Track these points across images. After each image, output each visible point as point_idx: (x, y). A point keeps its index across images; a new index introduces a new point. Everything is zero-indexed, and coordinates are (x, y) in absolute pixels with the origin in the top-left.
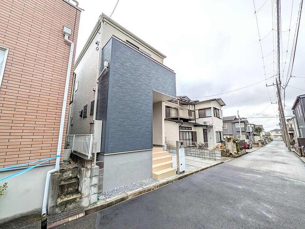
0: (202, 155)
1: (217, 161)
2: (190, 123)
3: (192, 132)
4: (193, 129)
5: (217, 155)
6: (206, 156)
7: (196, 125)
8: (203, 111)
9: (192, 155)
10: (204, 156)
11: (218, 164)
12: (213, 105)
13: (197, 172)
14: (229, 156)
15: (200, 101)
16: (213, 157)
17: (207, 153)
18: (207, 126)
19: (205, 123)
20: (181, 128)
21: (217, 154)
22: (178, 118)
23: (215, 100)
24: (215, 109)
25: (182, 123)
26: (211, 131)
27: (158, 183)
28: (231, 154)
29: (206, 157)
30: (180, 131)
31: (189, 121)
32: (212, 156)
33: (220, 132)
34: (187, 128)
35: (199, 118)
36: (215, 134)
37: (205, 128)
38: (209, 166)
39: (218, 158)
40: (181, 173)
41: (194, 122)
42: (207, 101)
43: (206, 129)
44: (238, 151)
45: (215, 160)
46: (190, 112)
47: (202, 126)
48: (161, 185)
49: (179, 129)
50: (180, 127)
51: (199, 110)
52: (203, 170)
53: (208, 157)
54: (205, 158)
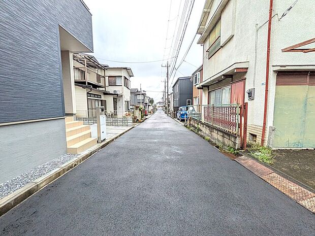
0: (115, 123)
1: (129, 126)
3: (101, 100)
5: (128, 121)
6: (118, 123)
8: (114, 79)
11: (131, 129)
12: (124, 74)
13: (116, 138)
14: (137, 122)
15: (110, 67)
17: (120, 121)
18: (117, 95)
19: (115, 91)
20: (89, 95)
22: (85, 82)
23: (126, 69)
24: (126, 78)
25: (91, 89)
26: (121, 100)
27: (80, 157)
28: (138, 120)
30: (88, 99)
31: (98, 89)
32: (125, 123)
33: (128, 102)
34: (96, 96)
35: (109, 86)
36: (124, 103)
37: (115, 96)
38: (124, 131)
39: (130, 124)
40: (102, 141)
42: (118, 68)
43: (117, 97)
44: (142, 117)
45: (127, 125)
46: (99, 77)
47: (112, 94)
48: (83, 158)
49: (87, 96)
50: (88, 93)
51: (109, 76)
52: (121, 135)
53: (121, 124)
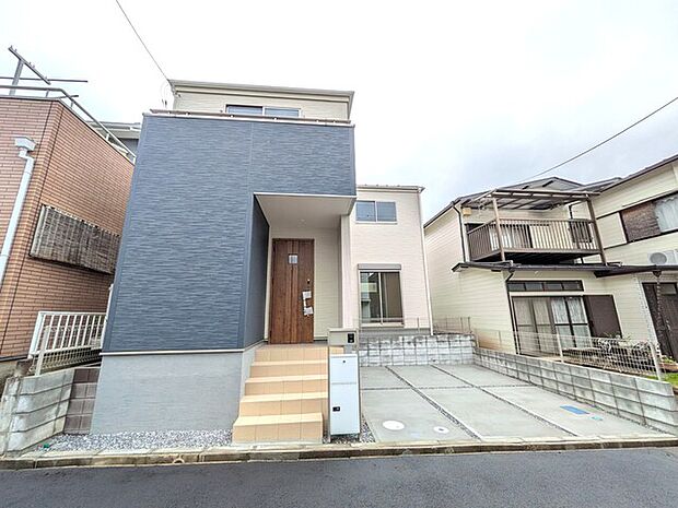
0: (583, 391)
1: (655, 429)
2: (583, 264)
3: (585, 298)
4: (592, 287)
5: (648, 400)
6: (596, 394)
7: (604, 272)
8: (644, 212)
9: (546, 383)
10: (589, 396)
16: (629, 406)
19: (657, 256)
20: (521, 287)
21: (649, 397)
22: (500, 254)
25: (511, 269)
29: (599, 399)
30: (511, 297)
31: (579, 261)
32: (629, 402)
34: (551, 286)
35: (628, 242)
39: (661, 416)
41: (596, 259)
45: (644, 421)
49: (508, 291)
50: (507, 282)
51: (620, 212)
53: (610, 401)
54: (595, 405)
